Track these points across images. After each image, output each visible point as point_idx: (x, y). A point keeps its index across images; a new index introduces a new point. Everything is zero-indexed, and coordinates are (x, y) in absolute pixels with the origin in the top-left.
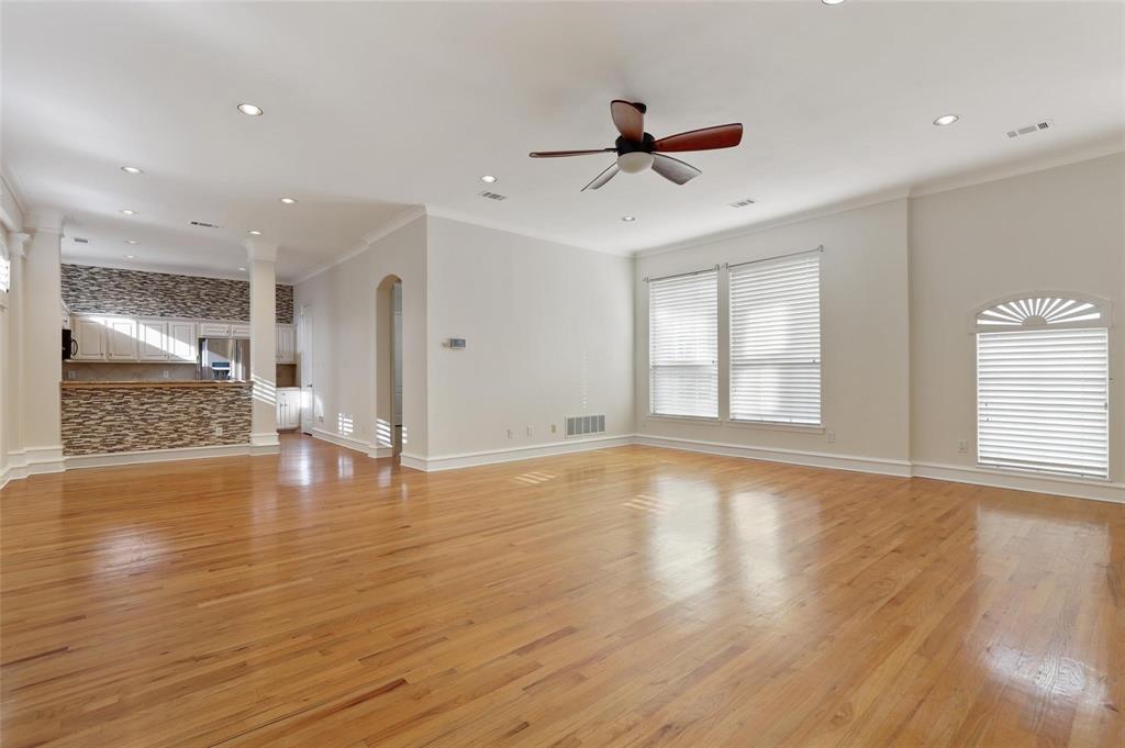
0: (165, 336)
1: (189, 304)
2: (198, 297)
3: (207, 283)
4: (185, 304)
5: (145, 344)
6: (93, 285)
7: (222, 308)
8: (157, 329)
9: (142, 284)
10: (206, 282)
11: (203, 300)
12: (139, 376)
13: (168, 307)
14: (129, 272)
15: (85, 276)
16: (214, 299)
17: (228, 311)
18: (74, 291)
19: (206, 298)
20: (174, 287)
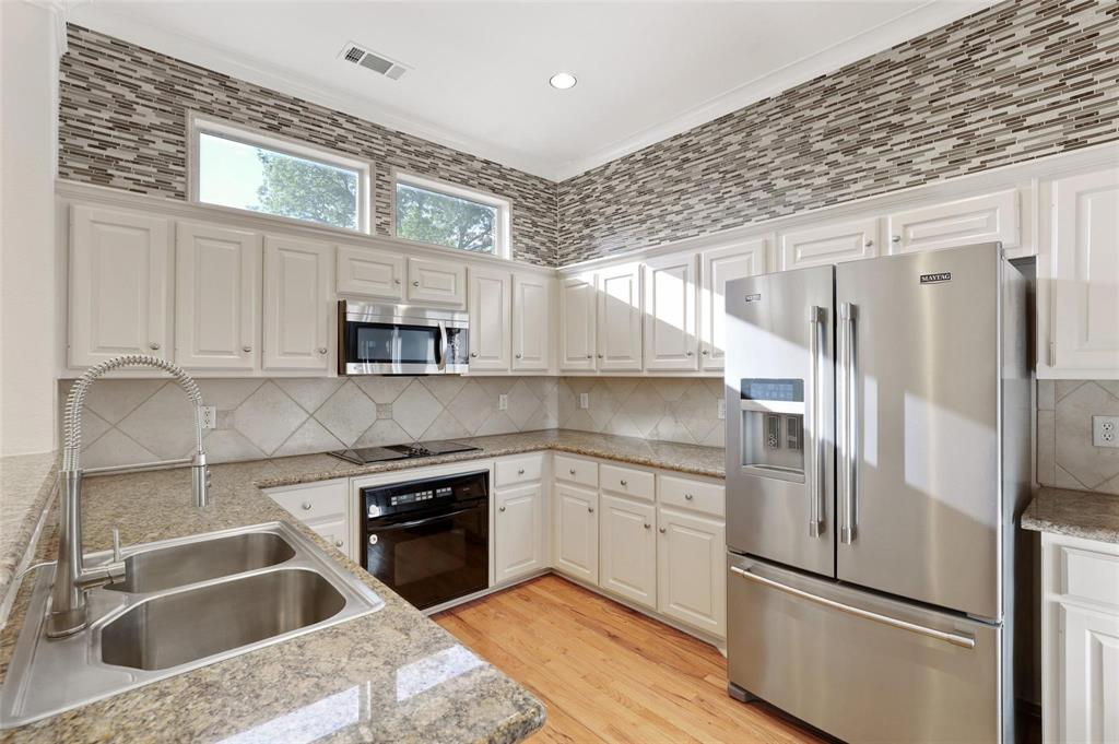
0: (691, 287)
1: (781, 184)
2: (804, 149)
3: (831, 91)
4: (768, 187)
5: (654, 321)
6: (609, 203)
7: (882, 164)
8: (676, 275)
9: (679, 167)
10: (823, 88)
11: (819, 156)
12: (672, 410)
13: (730, 212)
14: (658, 146)
15: (600, 188)
16: (852, 138)
17: (904, 164)
18: (587, 226)
19: (827, 145)
20: (744, 145)
